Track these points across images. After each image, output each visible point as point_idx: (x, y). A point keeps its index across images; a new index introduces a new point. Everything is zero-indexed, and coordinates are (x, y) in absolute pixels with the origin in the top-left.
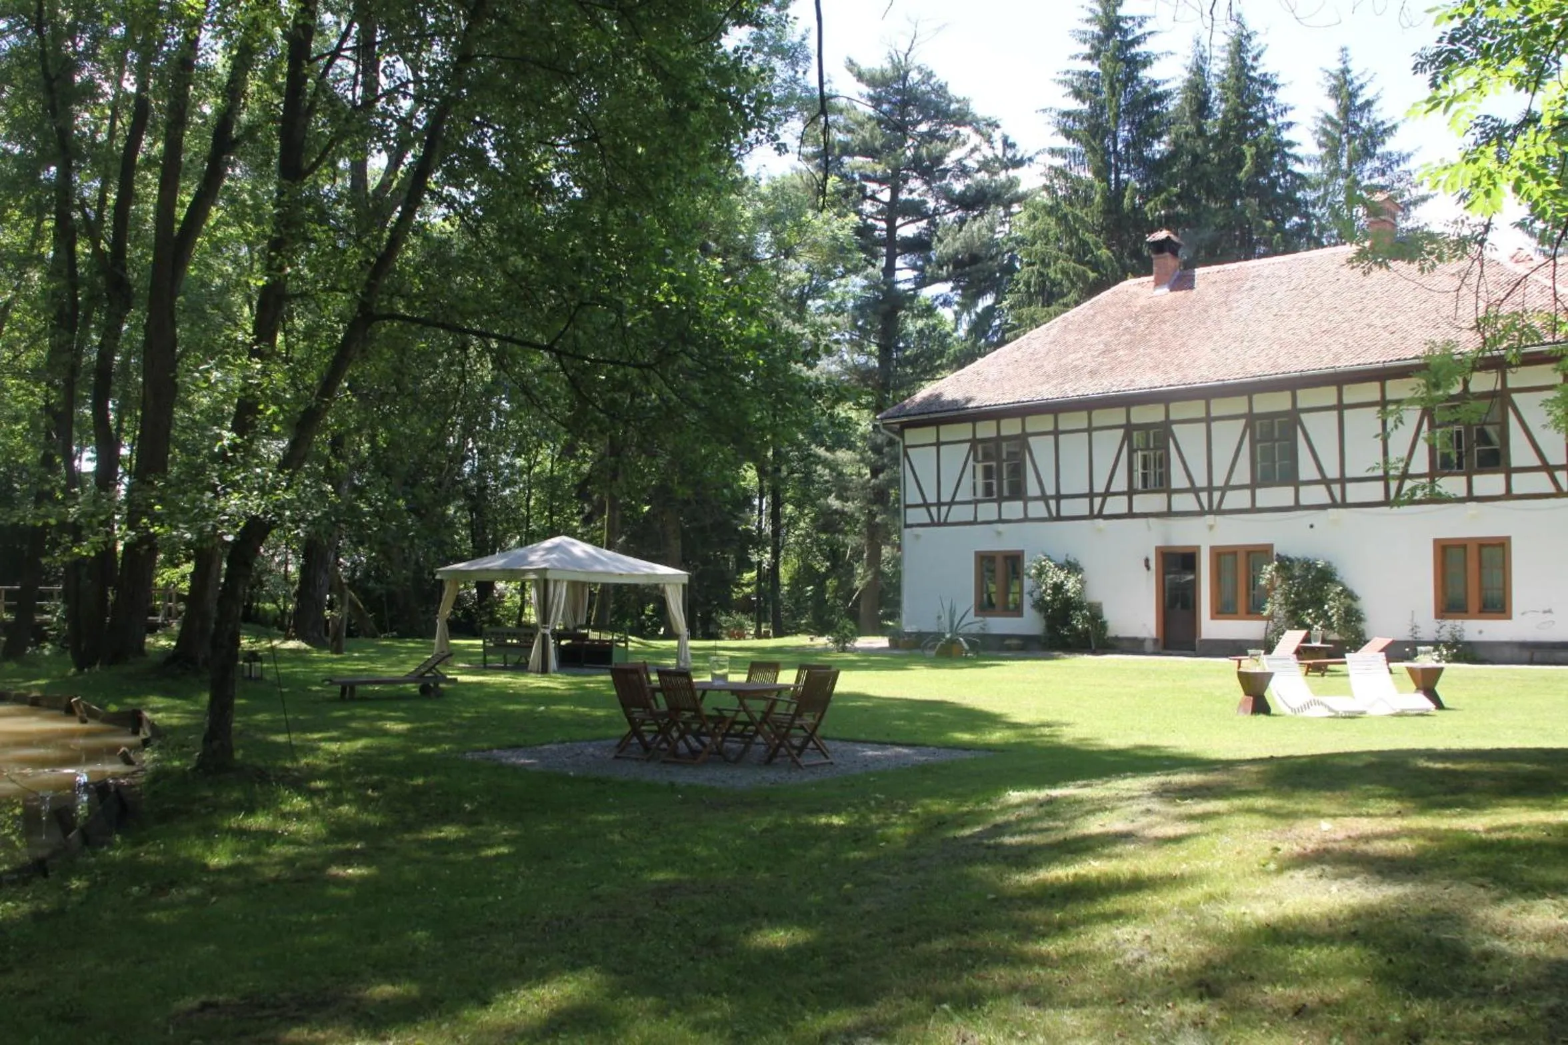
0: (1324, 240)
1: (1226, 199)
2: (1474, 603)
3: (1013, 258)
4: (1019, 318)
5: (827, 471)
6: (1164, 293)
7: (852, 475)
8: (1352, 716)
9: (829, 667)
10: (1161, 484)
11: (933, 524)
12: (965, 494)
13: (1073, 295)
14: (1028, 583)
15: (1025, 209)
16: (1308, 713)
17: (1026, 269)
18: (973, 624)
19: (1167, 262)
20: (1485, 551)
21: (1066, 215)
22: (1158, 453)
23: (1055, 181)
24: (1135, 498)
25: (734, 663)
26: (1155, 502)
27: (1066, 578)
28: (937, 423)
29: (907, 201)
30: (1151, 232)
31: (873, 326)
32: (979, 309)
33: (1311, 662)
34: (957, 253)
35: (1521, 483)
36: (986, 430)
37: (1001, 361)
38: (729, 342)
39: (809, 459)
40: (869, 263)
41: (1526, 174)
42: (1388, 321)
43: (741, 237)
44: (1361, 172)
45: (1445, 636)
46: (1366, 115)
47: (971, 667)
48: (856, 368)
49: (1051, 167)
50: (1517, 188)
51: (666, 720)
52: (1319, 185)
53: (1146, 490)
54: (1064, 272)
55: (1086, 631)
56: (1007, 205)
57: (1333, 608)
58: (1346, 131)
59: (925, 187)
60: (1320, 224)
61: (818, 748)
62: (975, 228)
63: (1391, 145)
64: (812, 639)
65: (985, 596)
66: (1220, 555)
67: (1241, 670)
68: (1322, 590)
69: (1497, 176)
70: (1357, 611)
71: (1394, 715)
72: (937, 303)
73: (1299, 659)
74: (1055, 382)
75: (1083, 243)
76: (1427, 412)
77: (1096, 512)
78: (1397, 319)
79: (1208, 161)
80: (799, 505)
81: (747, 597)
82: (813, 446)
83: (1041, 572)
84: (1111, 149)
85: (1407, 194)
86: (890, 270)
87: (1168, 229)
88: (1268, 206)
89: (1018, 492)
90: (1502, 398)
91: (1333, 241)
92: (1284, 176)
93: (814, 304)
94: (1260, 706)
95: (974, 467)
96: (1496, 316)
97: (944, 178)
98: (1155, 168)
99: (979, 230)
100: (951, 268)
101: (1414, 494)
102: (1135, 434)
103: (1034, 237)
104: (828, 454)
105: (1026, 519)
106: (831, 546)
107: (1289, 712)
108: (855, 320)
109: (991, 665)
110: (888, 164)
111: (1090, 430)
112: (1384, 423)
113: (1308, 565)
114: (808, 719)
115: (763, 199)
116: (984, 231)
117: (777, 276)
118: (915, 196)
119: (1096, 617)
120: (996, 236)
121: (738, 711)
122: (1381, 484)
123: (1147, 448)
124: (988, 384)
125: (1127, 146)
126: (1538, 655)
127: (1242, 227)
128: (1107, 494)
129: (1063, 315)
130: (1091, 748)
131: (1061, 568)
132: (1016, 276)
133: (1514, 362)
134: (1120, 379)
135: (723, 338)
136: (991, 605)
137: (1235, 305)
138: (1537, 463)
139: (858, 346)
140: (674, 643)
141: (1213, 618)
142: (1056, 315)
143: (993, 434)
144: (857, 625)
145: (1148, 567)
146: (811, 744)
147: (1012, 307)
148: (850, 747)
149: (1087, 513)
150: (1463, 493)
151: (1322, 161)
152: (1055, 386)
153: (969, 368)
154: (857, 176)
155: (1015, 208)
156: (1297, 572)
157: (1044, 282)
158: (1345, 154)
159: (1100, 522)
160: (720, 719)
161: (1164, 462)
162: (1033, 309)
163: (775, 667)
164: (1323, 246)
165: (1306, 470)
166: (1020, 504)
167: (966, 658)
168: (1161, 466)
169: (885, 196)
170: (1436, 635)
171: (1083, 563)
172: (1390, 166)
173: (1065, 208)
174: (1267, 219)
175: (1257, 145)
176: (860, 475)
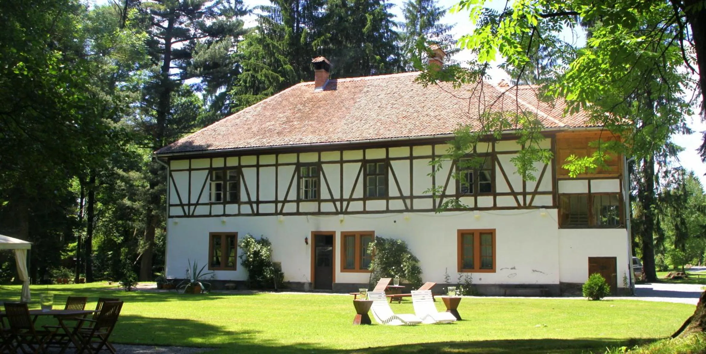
0: (406, 68)
1: (356, 43)
2: (477, 264)
3: (238, 66)
4: (240, 100)
5: (123, 183)
6: (320, 92)
7: (138, 186)
8: (414, 324)
9: (117, 300)
10: (315, 197)
11: (185, 216)
12: (205, 199)
13: (271, 90)
14: (240, 251)
15: (246, 39)
16: (390, 323)
17: (245, 73)
18: (207, 274)
19: (323, 74)
20: (484, 237)
21: (268, 44)
22: (314, 179)
23: (264, 25)
24: (301, 204)
25: (57, 299)
26: (312, 206)
27: (261, 248)
28: (190, 158)
29: (178, 28)
30: (315, 57)
31: (154, 100)
32: (217, 94)
33: (393, 295)
34: (206, 61)
35: (501, 201)
36: (218, 163)
37: (228, 123)
38: (59, 102)
39: (113, 176)
40: (154, 62)
41: (505, 42)
42: (437, 113)
43: (75, 40)
44: (427, 33)
45: (463, 281)
46: (430, 4)
47: (205, 299)
48: (143, 123)
49: (261, 17)
50: (501, 49)
51: (10, 335)
52: (405, 39)
53: (307, 200)
54: (266, 76)
55: (272, 279)
56: (236, 36)
57: (405, 266)
58: (420, 11)
59: (189, 22)
60: (404, 59)
61: (109, 349)
62: (217, 47)
63: (442, 21)
64: (110, 284)
65: (215, 258)
66: (346, 236)
67: (356, 300)
68: (399, 256)
69: (491, 42)
70: (418, 268)
71: (435, 324)
72: (193, 89)
73: (386, 294)
74: (258, 137)
75: (277, 61)
76: (455, 162)
77: (279, 211)
78: (442, 113)
79: (347, 21)
80: (105, 203)
81: (71, 258)
82: (115, 168)
83: (248, 244)
84: (295, 9)
85: (449, 47)
86: (166, 68)
87: (324, 56)
88: (378, 48)
89: (235, 199)
90: (493, 156)
91: (411, 69)
92: (387, 33)
93: (119, 84)
94: (365, 320)
95: (210, 184)
96: (489, 113)
97: (200, 17)
98: (317, 22)
99: (219, 48)
100: (202, 69)
101: (447, 206)
102: (302, 168)
103: (250, 55)
104: (124, 174)
105: (239, 214)
106: (124, 227)
107: (381, 323)
108: (144, 95)
109: (217, 298)
110: (167, 6)
111: (277, 165)
112: (433, 167)
113: (393, 243)
114: (103, 331)
115: (90, 19)
116: (222, 50)
117: (97, 66)
118: (183, 26)
119: (277, 270)
120: (229, 53)
121: (58, 328)
122: (431, 200)
123: (308, 176)
124: (220, 137)
125: (304, 8)
126: (508, 291)
127: (364, 59)
128: (285, 201)
129: (265, 100)
130: (271, 345)
131: (259, 242)
132: (239, 76)
133: (498, 138)
134: (294, 137)
135: (56, 100)
136: (218, 263)
137: (358, 100)
138: (509, 191)
139: (145, 111)
140: (20, 287)
141: (342, 271)
142: (261, 100)
143: (222, 165)
144: (138, 275)
145: (307, 243)
146: (104, 347)
147: (236, 94)
148: (128, 348)
149: (274, 212)
150: (472, 205)
151: (407, 26)
152: (258, 140)
153: (210, 127)
154: (149, 11)
155: (241, 38)
156: (387, 246)
157: (254, 81)
158: (419, 23)
159: (281, 217)
160: (46, 332)
161: (317, 185)
162: (247, 95)
163: (83, 300)
164: (406, 72)
165: (393, 191)
166: (236, 206)
167: (203, 294)
168: (315, 187)
169: (166, 24)
170: (458, 281)
171: (270, 240)
172: (441, 32)
173: (269, 41)
174: (377, 55)
175: (374, 15)
176: (143, 186)
